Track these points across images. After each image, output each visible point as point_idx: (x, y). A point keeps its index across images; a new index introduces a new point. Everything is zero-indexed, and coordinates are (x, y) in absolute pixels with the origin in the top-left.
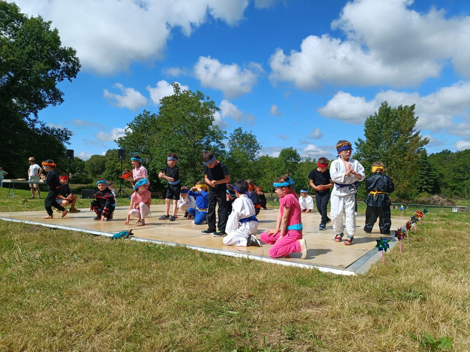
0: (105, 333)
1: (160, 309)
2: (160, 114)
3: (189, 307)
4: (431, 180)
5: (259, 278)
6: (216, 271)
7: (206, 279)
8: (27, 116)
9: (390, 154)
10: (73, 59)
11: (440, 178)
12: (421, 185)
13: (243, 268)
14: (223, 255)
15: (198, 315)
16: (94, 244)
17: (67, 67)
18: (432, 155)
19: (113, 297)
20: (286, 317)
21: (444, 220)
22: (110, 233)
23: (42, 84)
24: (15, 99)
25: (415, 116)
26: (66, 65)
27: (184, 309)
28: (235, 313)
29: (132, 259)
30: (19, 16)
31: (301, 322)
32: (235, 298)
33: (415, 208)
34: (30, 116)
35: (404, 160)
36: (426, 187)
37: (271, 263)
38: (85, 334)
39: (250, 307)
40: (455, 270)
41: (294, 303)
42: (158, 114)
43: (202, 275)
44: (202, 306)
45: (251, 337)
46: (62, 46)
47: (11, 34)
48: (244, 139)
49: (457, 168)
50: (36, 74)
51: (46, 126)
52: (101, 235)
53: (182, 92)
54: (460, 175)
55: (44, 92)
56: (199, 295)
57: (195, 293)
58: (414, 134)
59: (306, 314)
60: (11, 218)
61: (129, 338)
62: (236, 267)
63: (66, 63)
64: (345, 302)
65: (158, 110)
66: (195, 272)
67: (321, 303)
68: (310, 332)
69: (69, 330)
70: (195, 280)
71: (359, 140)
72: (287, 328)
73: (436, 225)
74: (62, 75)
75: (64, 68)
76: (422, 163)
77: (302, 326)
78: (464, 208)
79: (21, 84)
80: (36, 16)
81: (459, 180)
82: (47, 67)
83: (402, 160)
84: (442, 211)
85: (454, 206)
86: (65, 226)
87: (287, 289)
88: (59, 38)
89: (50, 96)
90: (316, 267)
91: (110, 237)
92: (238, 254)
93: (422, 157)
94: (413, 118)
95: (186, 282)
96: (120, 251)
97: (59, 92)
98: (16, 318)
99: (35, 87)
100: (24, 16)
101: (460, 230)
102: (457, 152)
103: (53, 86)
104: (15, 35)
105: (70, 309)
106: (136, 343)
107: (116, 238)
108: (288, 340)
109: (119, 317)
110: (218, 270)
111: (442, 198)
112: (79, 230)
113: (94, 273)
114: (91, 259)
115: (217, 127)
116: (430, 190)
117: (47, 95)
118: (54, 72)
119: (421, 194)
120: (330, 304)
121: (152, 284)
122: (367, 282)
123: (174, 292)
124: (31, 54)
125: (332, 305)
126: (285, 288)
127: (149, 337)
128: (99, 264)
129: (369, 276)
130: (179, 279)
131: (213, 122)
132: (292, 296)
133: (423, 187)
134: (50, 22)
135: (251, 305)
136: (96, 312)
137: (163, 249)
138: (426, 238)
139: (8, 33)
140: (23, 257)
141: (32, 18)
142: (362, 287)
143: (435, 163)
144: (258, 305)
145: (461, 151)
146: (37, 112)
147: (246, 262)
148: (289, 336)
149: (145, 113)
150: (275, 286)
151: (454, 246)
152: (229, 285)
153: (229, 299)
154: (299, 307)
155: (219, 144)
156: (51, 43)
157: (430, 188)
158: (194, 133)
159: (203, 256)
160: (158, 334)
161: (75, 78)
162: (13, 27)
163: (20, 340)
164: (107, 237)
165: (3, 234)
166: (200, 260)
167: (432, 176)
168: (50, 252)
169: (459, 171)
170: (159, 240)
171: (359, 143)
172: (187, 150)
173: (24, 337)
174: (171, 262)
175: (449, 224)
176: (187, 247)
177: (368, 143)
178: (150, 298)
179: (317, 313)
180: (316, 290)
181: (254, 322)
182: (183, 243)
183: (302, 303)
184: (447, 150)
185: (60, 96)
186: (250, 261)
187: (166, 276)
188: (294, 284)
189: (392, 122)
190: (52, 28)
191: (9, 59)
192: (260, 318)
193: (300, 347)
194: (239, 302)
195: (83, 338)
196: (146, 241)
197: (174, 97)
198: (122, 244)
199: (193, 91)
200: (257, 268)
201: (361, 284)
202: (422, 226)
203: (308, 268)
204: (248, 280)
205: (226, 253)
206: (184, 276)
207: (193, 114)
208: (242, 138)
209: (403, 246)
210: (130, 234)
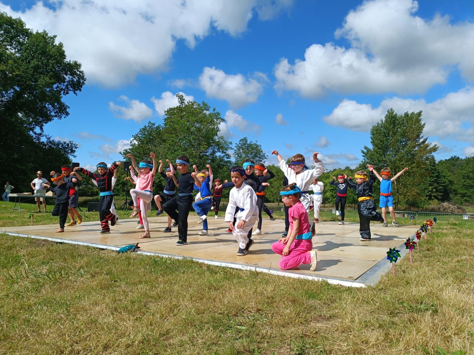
0: (113, 350)
1: (167, 325)
2: (165, 125)
3: (197, 323)
4: (441, 187)
5: (267, 291)
6: (224, 285)
7: (213, 293)
8: (33, 130)
9: (398, 162)
10: (78, 73)
11: (449, 184)
12: (430, 193)
13: (251, 281)
14: (230, 268)
15: (206, 331)
16: (101, 258)
17: (73, 81)
18: (441, 162)
19: (120, 313)
20: (295, 331)
21: (455, 229)
22: (117, 246)
23: (47, 98)
24: (21, 113)
25: (422, 122)
26: (71, 79)
27: (192, 324)
28: (243, 328)
29: (138, 274)
30: (24, 31)
31: (311, 337)
33: (425, 216)
34: (35, 130)
35: (412, 167)
36: (436, 195)
37: (279, 276)
38: (93, 351)
39: (259, 322)
40: (467, 280)
41: (303, 316)
42: (163, 125)
43: (209, 289)
44: (210, 321)
45: (260, 352)
46: (67, 60)
47: (17, 49)
48: (250, 149)
49: (466, 175)
50: (41, 88)
51: (51, 139)
52: (107, 249)
53: (186, 103)
54: (470, 182)
55: (50, 106)
56: (206, 310)
57: (203, 308)
58: (421, 140)
59: (315, 329)
60: (17, 232)
62: (243, 280)
63: (71, 77)
64: (355, 315)
65: (163, 122)
66: (202, 286)
67: (331, 317)
68: (320, 347)
69: (77, 347)
70: (202, 295)
71: (366, 148)
72: (297, 343)
73: (446, 234)
74: (68, 89)
75: (69, 81)
76: (431, 171)
77: (312, 341)
79: (26, 98)
80: (41, 31)
81: (469, 186)
82: (53, 81)
84: (452, 219)
85: (465, 213)
86: (71, 240)
87: (295, 303)
88: (64, 52)
89: (56, 110)
90: (325, 279)
91: (117, 251)
92: (246, 267)
93: (430, 164)
94: (420, 124)
95: (194, 297)
96: (127, 265)
97: (64, 105)
98: (23, 336)
99: (40, 101)
100: (30, 31)
101: (471, 238)
102: (465, 158)
103: (58, 100)
104: (21, 50)
105: (77, 325)
107: (123, 252)
109: (127, 334)
110: (226, 283)
111: (452, 206)
112: (86, 244)
113: (101, 288)
114: (98, 273)
115: (222, 138)
116: (440, 197)
117: (52, 109)
118: (59, 86)
119: (431, 202)
120: (340, 318)
121: (159, 299)
122: (377, 294)
123: (181, 307)
124: (36, 68)
125: (342, 318)
126: (294, 301)
127: (157, 354)
128: (106, 279)
129: (380, 288)
130: (187, 293)
131: (218, 133)
132: (301, 310)
134: (55, 36)
135: (260, 319)
136: (103, 329)
137: (169, 262)
138: (436, 248)
139: (14, 48)
140: (30, 272)
141: (37, 33)
142: (373, 300)
143: (444, 170)
144: (266, 320)
145: (469, 157)
146: (42, 125)
147: (254, 275)
148: (299, 351)
149: (150, 125)
150: (284, 300)
151: (466, 255)
152: (237, 299)
153: (237, 314)
154: (308, 321)
155: (225, 154)
156: (56, 57)
157: (439, 195)
158: (199, 144)
159: (210, 269)
160: (166, 351)
161: (80, 91)
162: (19, 42)
164: (113, 251)
165: (9, 250)
166: (207, 274)
167: (441, 183)
168: (56, 267)
169: (468, 177)
170: (166, 253)
171: (365, 151)
174: (178, 276)
175: (460, 232)
176: (194, 260)
177: (375, 151)
178: (158, 313)
179: (327, 327)
180: (325, 303)
181: (263, 337)
182: (190, 256)
183: (311, 317)
184: (456, 156)
185: (65, 109)
186: (258, 274)
187: (173, 290)
188: (303, 297)
189: (399, 130)
190: (57, 43)
191: (14, 74)
192: (269, 334)
194: (247, 316)
196: (153, 254)
197: (179, 108)
198: (129, 258)
199: (198, 102)
200: (265, 281)
201: (371, 297)
202: (432, 235)
203: (316, 280)
204: (256, 293)
205: (233, 266)
206: (191, 290)
207: (198, 125)
208: (248, 148)
209: (414, 256)
210: (136, 247)
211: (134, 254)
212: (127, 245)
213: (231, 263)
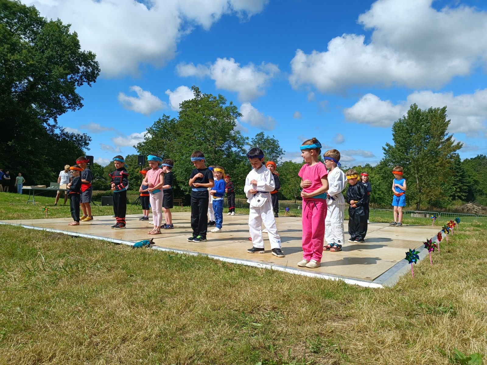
0: (131, 343)
1: (183, 320)
2: (180, 118)
3: (213, 319)
4: (465, 187)
5: (283, 289)
6: (239, 282)
7: (229, 290)
8: (46, 122)
9: (420, 160)
10: (93, 63)
11: (474, 184)
12: (454, 193)
13: (267, 279)
14: (246, 266)
15: (222, 327)
16: (116, 253)
17: (87, 71)
18: (466, 161)
19: (137, 307)
20: (311, 330)
21: (478, 230)
22: (131, 241)
23: (61, 89)
24: (35, 104)
25: (447, 119)
26: (85, 69)
27: (208, 320)
28: (259, 325)
29: (154, 269)
30: (38, 19)
31: (327, 336)
32: (258, 309)
33: (447, 216)
34: (49, 122)
35: (435, 166)
36: (460, 195)
37: (295, 274)
38: (111, 344)
39: (274, 319)
41: (319, 315)
42: (178, 118)
43: (225, 286)
44: (226, 317)
45: (275, 349)
46: (82, 50)
47: (31, 38)
48: (267, 144)
50: (55, 79)
51: (65, 131)
52: (122, 244)
53: (202, 96)
55: (64, 97)
56: (222, 306)
57: (218, 304)
58: (446, 138)
59: (331, 328)
60: (32, 225)
61: (154, 348)
62: (259, 277)
63: (85, 68)
64: (372, 316)
65: (178, 115)
66: (217, 283)
67: (347, 316)
68: (335, 345)
69: (96, 339)
70: (218, 291)
71: (387, 145)
72: (312, 342)
73: (469, 235)
74: (82, 80)
75: (83, 72)
76: (455, 169)
77: (327, 339)
79: (40, 89)
80: (55, 20)
82: (67, 72)
83: (433, 166)
84: (476, 221)
86: (86, 234)
87: (311, 302)
88: (78, 41)
89: (70, 101)
90: (342, 279)
91: (132, 246)
92: (261, 265)
93: (455, 162)
94: (445, 121)
95: (209, 293)
96: (142, 260)
97: (78, 96)
98: (43, 327)
99: (55, 93)
100: (44, 19)
103: (72, 91)
104: (35, 39)
105: (95, 318)
106: (161, 353)
107: (138, 247)
108: (313, 354)
109: (144, 328)
110: (242, 281)
111: (476, 207)
112: (101, 238)
113: (118, 282)
114: (114, 268)
116: (463, 198)
117: (66, 100)
118: (73, 76)
119: (454, 202)
120: (357, 318)
121: (175, 294)
122: (395, 295)
123: (197, 303)
124: (50, 59)
125: (359, 318)
126: (310, 300)
127: (174, 347)
128: (122, 274)
129: (398, 289)
130: (202, 289)
131: (235, 128)
132: (317, 309)
133: (456, 195)
134: (69, 25)
135: (275, 317)
136: (120, 322)
137: (184, 258)
138: (458, 250)
139: (27, 37)
140: (47, 265)
141: (51, 22)
142: (390, 301)
143: (469, 169)
144: (282, 317)
146: (56, 117)
147: (270, 273)
148: (314, 349)
149: (164, 118)
150: (300, 298)
152: (253, 296)
153: (253, 311)
154: (324, 320)
155: (240, 149)
156: (71, 47)
157: (463, 196)
158: (215, 139)
159: (225, 266)
160: (182, 345)
161: (94, 82)
162: (33, 31)
163: (48, 348)
164: (128, 246)
165: (25, 242)
166: (222, 270)
167: (466, 182)
168: (73, 261)
170: (181, 249)
171: (387, 148)
173: (52, 346)
174: (193, 273)
175: (483, 234)
176: (209, 256)
177: (397, 148)
178: (174, 309)
179: (343, 326)
180: (341, 303)
181: (279, 335)
182: (205, 252)
183: (327, 316)
184: (482, 155)
185: (79, 100)
186: (273, 272)
187: (189, 286)
188: (319, 296)
189: (423, 126)
190: (71, 32)
191: (28, 63)
192: (284, 331)
193: (325, 360)
194: (263, 314)
195: (109, 347)
196: (168, 250)
197: (195, 101)
198: (143, 254)
199: (214, 95)
200: (280, 279)
201: (389, 297)
202: (454, 237)
203: (333, 279)
204: (272, 291)
205: (249, 263)
206: (206, 287)
207: (213, 119)
208: (264, 143)
209: (434, 258)
210: (151, 243)
211: (149, 249)
212: (142, 241)
213: (247, 260)
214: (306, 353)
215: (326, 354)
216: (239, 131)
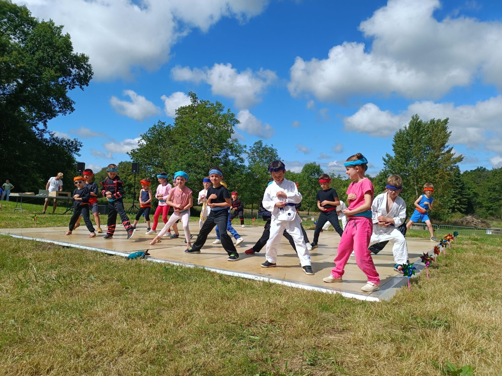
1: (181, 333)
2: (175, 125)
3: (211, 331)
4: (465, 199)
5: (280, 302)
6: (236, 295)
7: (226, 303)
8: (35, 126)
9: (420, 172)
10: (86, 66)
11: (474, 197)
12: (453, 205)
13: (264, 292)
14: (243, 278)
15: (220, 340)
16: (110, 264)
17: (79, 74)
18: (466, 173)
19: (134, 320)
20: (308, 343)
21: (476, 244)
22: (125, 252)
23: (52, 92)
24: (24, 108)
25: (448, 131)
26: (78, 72)
27: (206, 333)
28: (256, 338)
29: (150, 281)
30: (29, 19)
31: (323, 349)
32: (256, 322)
33: (446, 229)
34: (38, 126)
35: (435, 178)
36: (460, 207)
37: (292, 287)
38: (109, 356)
39: (272, 332)
40: (483, 297)
41: (316, 329)
42: (173, 125)
43: (222, 298)
44: (223, 330)
45: (272, 362)
46: (74, 52)
47: (21, 39)
48: (265, 153)
49: (493, 187)
50: (46, 81)
51: (55, 136)
52: (116, 255)
53: (199, 102)
54: (496, 195)
55: (54, 101)
56: (220, 319)
57: (216, 317)
58: (446, 150)
59: (328, 341)
60: (21, 235)
61: (152, 360)
62: (256, 290)
63: (77, 70)
64: (368, 329)
65: (174, 121)
66: (215, 296)
67: (343, 330)
68: (332, 358)
69: (93, 352)
70: (215, 304)
71: (387, 155)
72: (309, 354)
73: (467, 249)
74: (74, 83)
75: (75, 75)
76: (455, 182)
77: (324, 352)
78: (499, 230)
79: (29, 91)
80: (47, 20)
81: (495, 199)
82: (58, 74)
83: (433, 178)
84: (474, 234)
85: (489, 228)
86: (78, 244)
87: (309, 315)
88: (71, 43)
89: (60, 105)
90: (339, 292)
91: (126, 257)
92: (259, 277)
93: (455, 174)
94: (446, 133)
95: (206, 306)
96: (137, 272)
97: (69, 100)
98: (38, 340)
99: (45, 96)
100: (35, 19)
101: (492, 255)
102: (492, 169)
103: (63, 95)
104: (25, 39)
105: (91, 331)
106: (160, 365)
107: (132, 259)
108: (310, 366)
109: (141, 340)
110: (239, 294)
111: (475, 219)
112: (94, 249)
113: (113, 295)
114: (108, 280)
116: (463, 210)
117: (57, 104)
118: (65, 79)
119: (453, 214)
120: (353, 331)
121: (171, 307)
122: (391, 309)
123: (194, 315)
124: (41, 61)
125: (355, 332)
126: (307, 313)
127: (172, 360)
128: (117, 286)
129: (394, 302)
130: (199, 302)
131: (232, 135)
132: (314, 322)
133: (456, 207)
134: (62, 27)
135: (273, 330)
137: (181, 270)
138: (455, 264)
139: (17, 37)
140: (38, 276)
141: (43, 23)
142: (386, 314)
143: (469, 181)
144: (279, 331)
145: (497, 168)
146: (46, 121)
147: (267, 286)
148: (311, 362)
149: (160, 124)
150: (297, 311)
151: (484, 272)
152: (250, 310)
153: (250, 324)
154: (321, 333)
155: (238, 158)
156: (63, 49)
157: (463, 208)
158: (212, 146)
159: (222, 278)
160: (180, 357)
161: (87, 86)
162: (23, 31)
163: (46, 361)
164: (122, 257)
165: (14, 253)
166: (219, 283)
167: (465, 195)
168: (66, 272)
169: (494, 190)
170: (176, 261)
171: (387, 158)
172: (204, 164)
174: (190, 285)
175: (480, 248)
176: (206, 268)
177: (396, 159)
178: (171, 321)
179: (340, 339)
180: (338, 316)
181: (276, 348)
182: (202, 264)
183: (324, 330)
184: (482, 167)
185: (70, 104)
186: (271, 285)
187: (186, 299)
188: (316, 309)
189: (423, 137)
190: (64, 33)
191: (18, 65)
192: (282, 344)
193: (322, 373)
194: (260, 327)
195: (107, 360)
196: (163, 262)
197: (191, 107)
198: (138, 265)
199: (211, 102)
200: (278, 292)
201: (385, 311)
202: (451, 250)
203: (330, 293)
204: (270, 304)
205: (246, 276)
206: (204, 300)
207: (210, 126)
208: (262, 152)
209: (431, 272)
210: (146, 254)
211: (144, 261)
212: (137, 252)
213: (244, 273)
214: (303, 366)
215: (323, 367)
216: (236, 139)
